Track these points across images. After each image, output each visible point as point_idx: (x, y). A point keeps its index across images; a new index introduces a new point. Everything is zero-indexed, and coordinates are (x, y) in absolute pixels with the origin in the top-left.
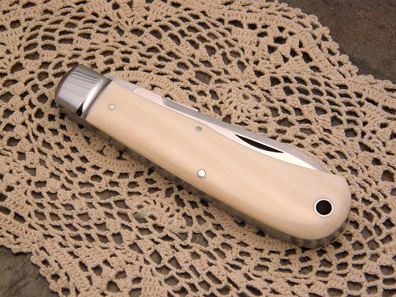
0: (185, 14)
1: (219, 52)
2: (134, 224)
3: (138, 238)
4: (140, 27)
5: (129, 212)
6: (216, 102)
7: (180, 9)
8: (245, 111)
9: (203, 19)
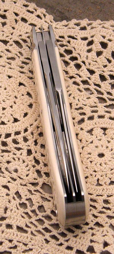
0: (62, 240)
1: (35, 207)
2: (92, 87)
3: (89, 78)
4: (97, 228)
5: (96, 94)
6: (38, 167)
7: (66, 244)
8: (17, 159)
9: (47, 236)
